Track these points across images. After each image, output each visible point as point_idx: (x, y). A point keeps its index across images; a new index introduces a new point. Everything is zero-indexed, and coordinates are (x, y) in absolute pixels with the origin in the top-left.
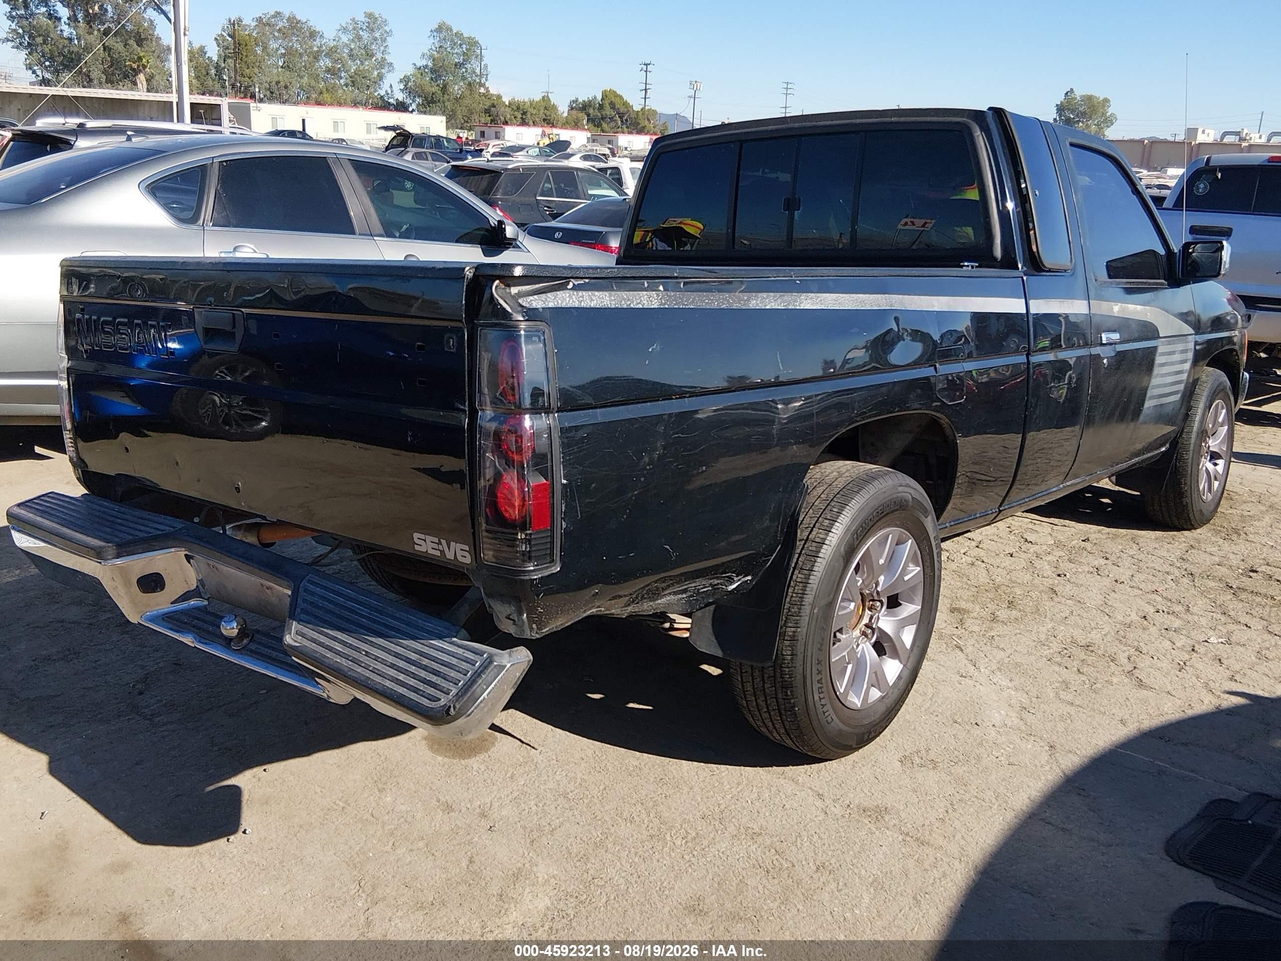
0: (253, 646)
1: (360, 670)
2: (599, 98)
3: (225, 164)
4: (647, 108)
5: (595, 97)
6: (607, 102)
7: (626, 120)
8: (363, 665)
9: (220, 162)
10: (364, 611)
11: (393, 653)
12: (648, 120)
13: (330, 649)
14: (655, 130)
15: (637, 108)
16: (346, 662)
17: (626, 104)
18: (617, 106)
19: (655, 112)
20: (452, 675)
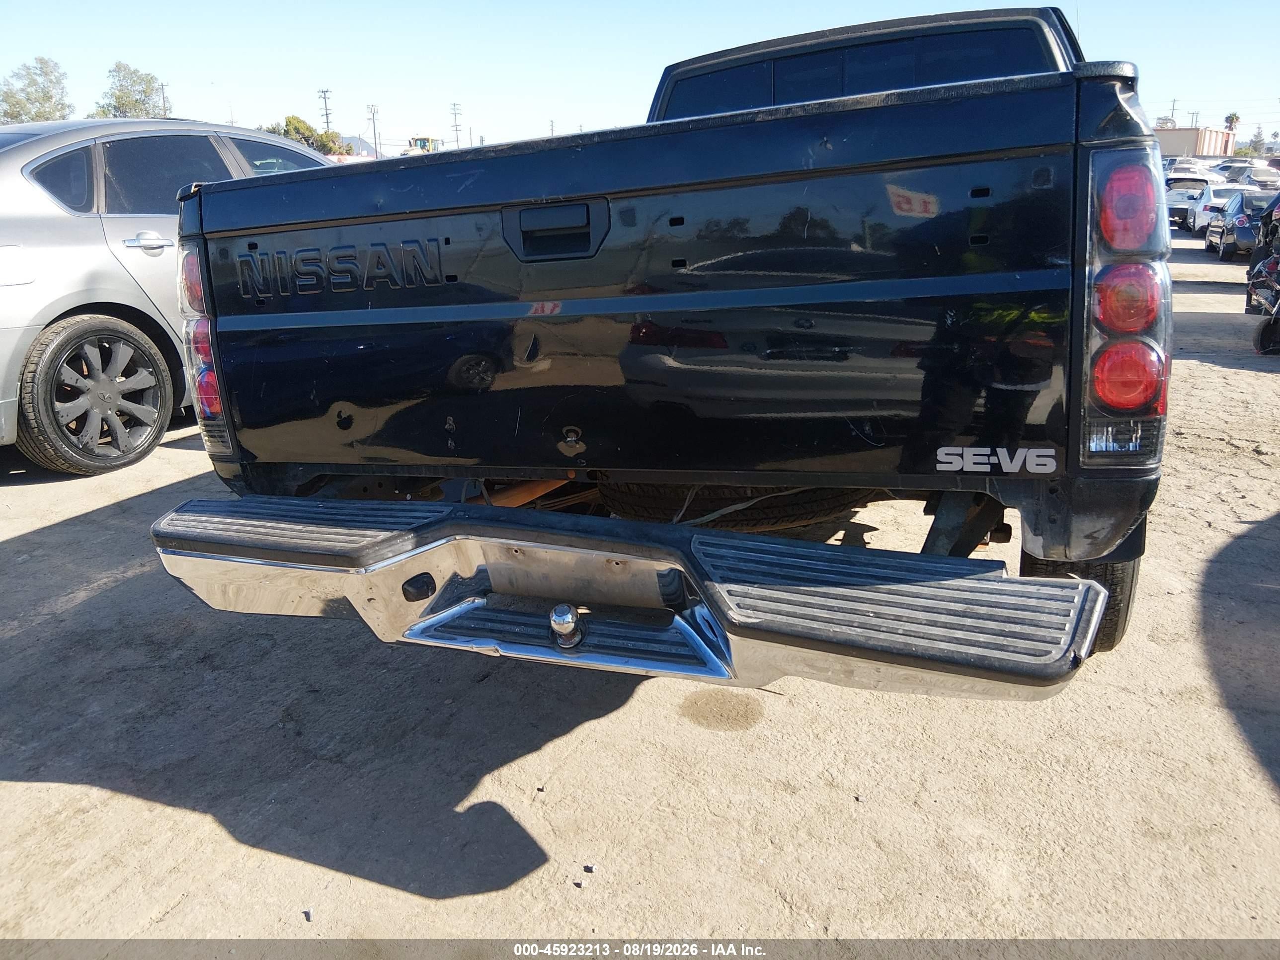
0: (595, 640)
1: (882, 636)
2: (283, 124)
3: (108, 145)
4: (330, 131)
5: (279, 124)
6: (291, 128)
7: (312, 143)
8: (884, 629)
9: (104, 143)
10: (821, 565)
11: (920, 608)
12: (333, 142)
13: (814, 619)
14: (341, 150)
15: (321, 131)
16: (850, 629)
17: (309, 128)
18: (302, 131)
19: (337, 135)
20: (1045, 619)
